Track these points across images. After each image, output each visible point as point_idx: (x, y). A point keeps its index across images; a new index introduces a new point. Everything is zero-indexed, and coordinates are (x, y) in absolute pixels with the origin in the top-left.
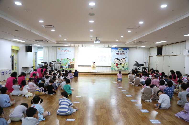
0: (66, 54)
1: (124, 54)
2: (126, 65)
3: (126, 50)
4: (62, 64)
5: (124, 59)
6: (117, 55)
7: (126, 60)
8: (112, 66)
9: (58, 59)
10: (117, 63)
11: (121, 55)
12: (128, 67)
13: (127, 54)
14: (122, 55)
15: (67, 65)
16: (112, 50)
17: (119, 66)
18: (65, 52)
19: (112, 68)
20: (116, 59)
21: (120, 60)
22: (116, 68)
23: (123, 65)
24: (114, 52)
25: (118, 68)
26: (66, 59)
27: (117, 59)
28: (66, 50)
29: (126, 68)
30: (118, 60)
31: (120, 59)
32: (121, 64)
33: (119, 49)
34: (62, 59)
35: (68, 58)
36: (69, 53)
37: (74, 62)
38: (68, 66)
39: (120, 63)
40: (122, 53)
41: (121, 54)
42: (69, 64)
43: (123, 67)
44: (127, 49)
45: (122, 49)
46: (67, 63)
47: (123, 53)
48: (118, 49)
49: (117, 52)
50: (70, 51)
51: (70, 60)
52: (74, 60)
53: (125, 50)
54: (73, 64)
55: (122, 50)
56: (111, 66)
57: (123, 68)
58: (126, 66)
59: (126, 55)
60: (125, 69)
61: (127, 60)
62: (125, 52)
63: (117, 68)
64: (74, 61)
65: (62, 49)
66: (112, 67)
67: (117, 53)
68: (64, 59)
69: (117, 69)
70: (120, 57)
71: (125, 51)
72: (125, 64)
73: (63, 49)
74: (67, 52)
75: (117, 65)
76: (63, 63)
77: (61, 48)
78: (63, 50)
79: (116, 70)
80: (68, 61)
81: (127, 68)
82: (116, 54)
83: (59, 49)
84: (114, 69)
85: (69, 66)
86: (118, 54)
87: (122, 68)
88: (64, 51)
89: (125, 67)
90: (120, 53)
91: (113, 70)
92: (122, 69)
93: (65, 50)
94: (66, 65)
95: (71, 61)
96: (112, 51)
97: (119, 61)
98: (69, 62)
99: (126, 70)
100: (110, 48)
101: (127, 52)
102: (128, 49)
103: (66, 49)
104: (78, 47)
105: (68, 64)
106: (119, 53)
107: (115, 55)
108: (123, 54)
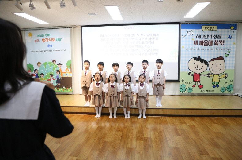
0: (50, 49)
1: (221, 43)
2: (226, 77)
3: (226, 30)
4: (39, 75)
5: (221, 58)
6: (199, 46)
7: (227, 62)
8: (183, 81)
9: (30, 64)
10: (198, 72)
11: (209, 47)
12: (232, 83)
13: (229, 44)
14: (214, 46)
15: (52, 80)
16: (182, 30)
17: (204, 80)
18: (46, 43)
19: (183, 88)
20: (195, 58)
21: (206, 63)
22: (194, 86)
23: (216, 79)
24: (187, 37)
25: (201, 86)
26: (50, 63)
27: (198, 59)
28: (48, 37)
29: (226, 86)
30: (202, 61)
31: (208, 60)
32: (210, 75)
33: (203, 27)
34: (39, 63)
35: (54, 61)
36: (56, 45)
37: (70, 69)
38: (55, 81)
39: (208, 71)
40: (213, 40)
41: (211, 43)
42: (58, 76)
43: (216, 85)
44: (232, 28)
45: (216, 27)
46: (52, 75)
47: (219, 40)
48: (201, 28)
49: (199, 36)
50: (58, 40)
51: (60, 64)
52: (70, 65)
53: (223, 30)
54: (70, 75)
55: (215, 31)
56: (178, 81)
57: (218, 86)
58: (228, 80)
59: (229, 47)
60: (223, 89)
61: (229, 62)
62: (224, 38)
63: (197, 86)
64: (71, 67)
65: (38, 36)
66: (181, 83)
67: (199, 40)
68: (46, 64)
69: (196, 90)
70: (207, 53)
71: (224, 33)
72: (223, 74)
73: (41, 36)
74: (50, 43)
75: (197, 77)
76: (42, 74)
77: (34, 33)
78: (40, 39)
79: (193, 92)
80: (54, 69)
81: (230, 88)
82: (196, 43)
83: (30, 35)
84: (190, 90)
85: (58, 81)
86: (202, 43)
87: (214, 87)
88: (44, 40)
89: (221, 85)
90: (209, 39)
91: (186, 92)
92: (213, 89)
93: (45, 37)
94: (50, 80)
95: (63, 68)
96: (182, 34)
97: (204, 64)
98: (58, 71)
99: (227, 93)
100: (177, 26)
101: (230, 37)
102: (235, 28)
103: (49, 35)
104: (82, 27)
105: (55, 77)
106: (204, 40)
107: (191, 47)
108: (216, 42)
